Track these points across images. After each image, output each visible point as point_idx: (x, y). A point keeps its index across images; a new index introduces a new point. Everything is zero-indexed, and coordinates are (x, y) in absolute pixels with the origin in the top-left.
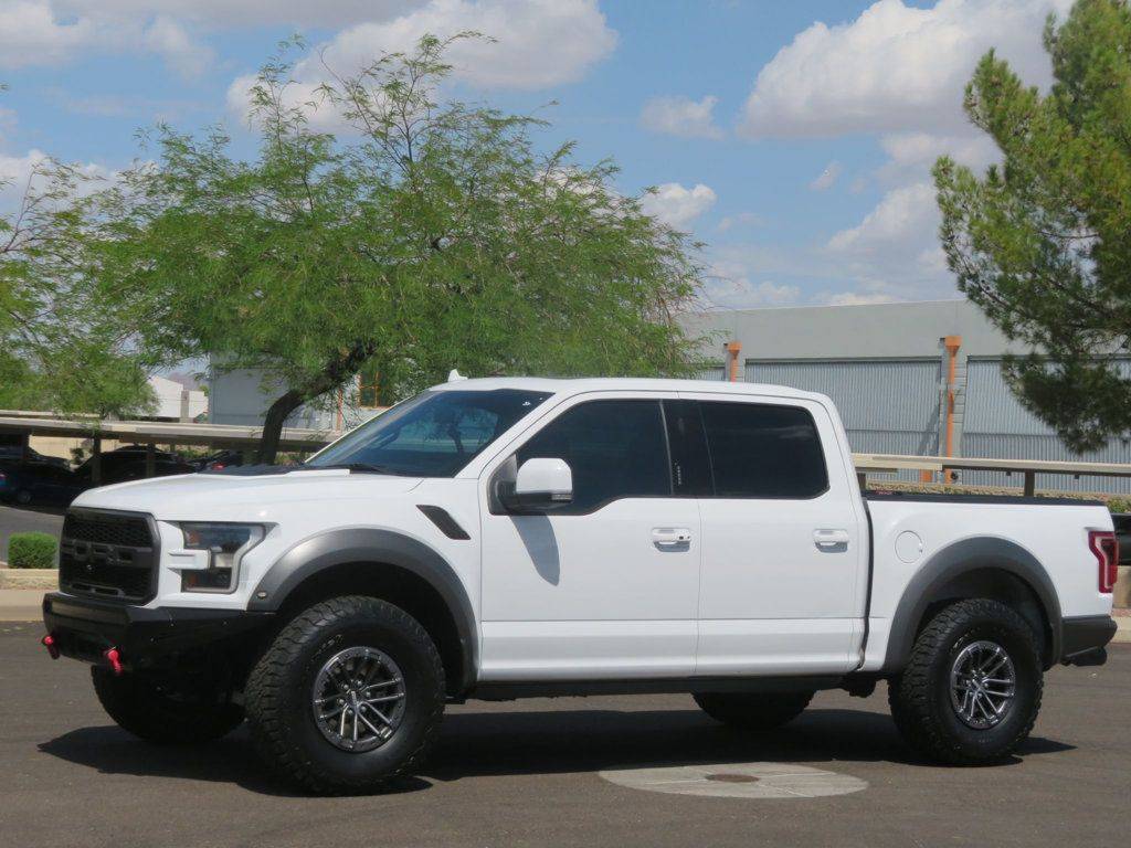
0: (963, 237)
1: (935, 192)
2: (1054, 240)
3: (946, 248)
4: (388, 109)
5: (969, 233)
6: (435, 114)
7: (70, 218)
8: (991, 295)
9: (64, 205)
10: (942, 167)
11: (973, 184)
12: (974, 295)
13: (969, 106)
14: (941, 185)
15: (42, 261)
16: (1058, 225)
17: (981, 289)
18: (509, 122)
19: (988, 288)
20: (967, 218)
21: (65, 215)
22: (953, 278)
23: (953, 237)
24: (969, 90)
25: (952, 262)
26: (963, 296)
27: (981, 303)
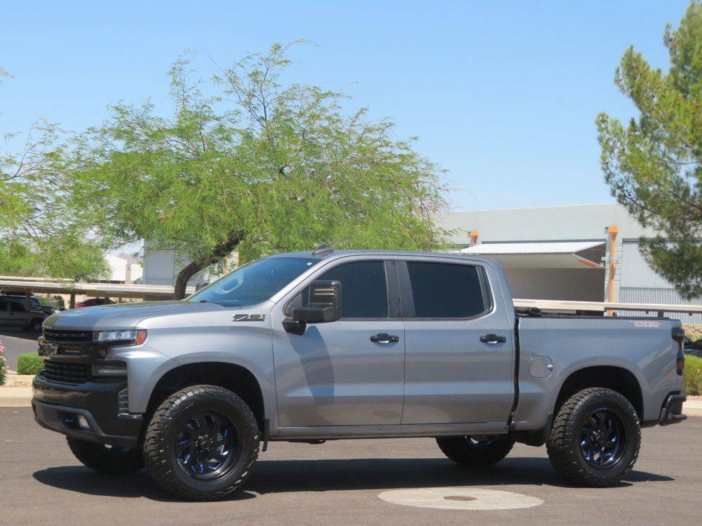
0: (614, 162)
1: (597, 134)
2: (671, 165)
3: (603, 169)
4: (251, 88)
5: (618, 160)
6: (280, 91)
7: (55, 156)
8: (631, 199)
9: (50, 149)
10: (601, 119)
11: (621, 130)
12: (621, 199)
13: (617, 81)
14: (601, 130)
15: (36, 183)
16: (673, 156)
17: (625, 196)
18: (326, 95)
19: (630, 195)
20: (616, 151)
21: (51, 155)
22: (608, 188)
23: (608, 163)
24: (618, 71)
25: (608, 178)
26: (615, 200)
27: (626, 205)
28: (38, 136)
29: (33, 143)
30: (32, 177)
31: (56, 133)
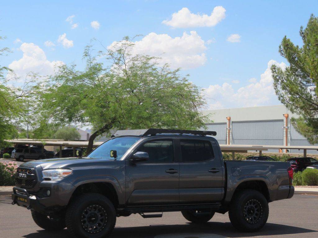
0: (279, 87)
1: (272, 74)
2: (304, 86)
3: (275, 89)
4: (119, 56)
5: (281, 85)
6: (131, 57)
7: (37, 87)
9: (35, 84)
10: (273, 67)
11: (282, 72)
12: (283, 101)
13: (280, 51)
14: (273, 72)
15: (29, 99)
16: (305, 83)
17: (284, 100)
18: (151, 58)
19: (286, 100)
20: (280, 81)
21: (35, 87)
22: (277, 97)
23: (277, 86)
24: (280, 47)
25: (277, 92)
26: (280, 102)
27: (285, 104)
28: (29, 78)
29: (28, 82)
30: (27, 97)
31: (37, 77)
